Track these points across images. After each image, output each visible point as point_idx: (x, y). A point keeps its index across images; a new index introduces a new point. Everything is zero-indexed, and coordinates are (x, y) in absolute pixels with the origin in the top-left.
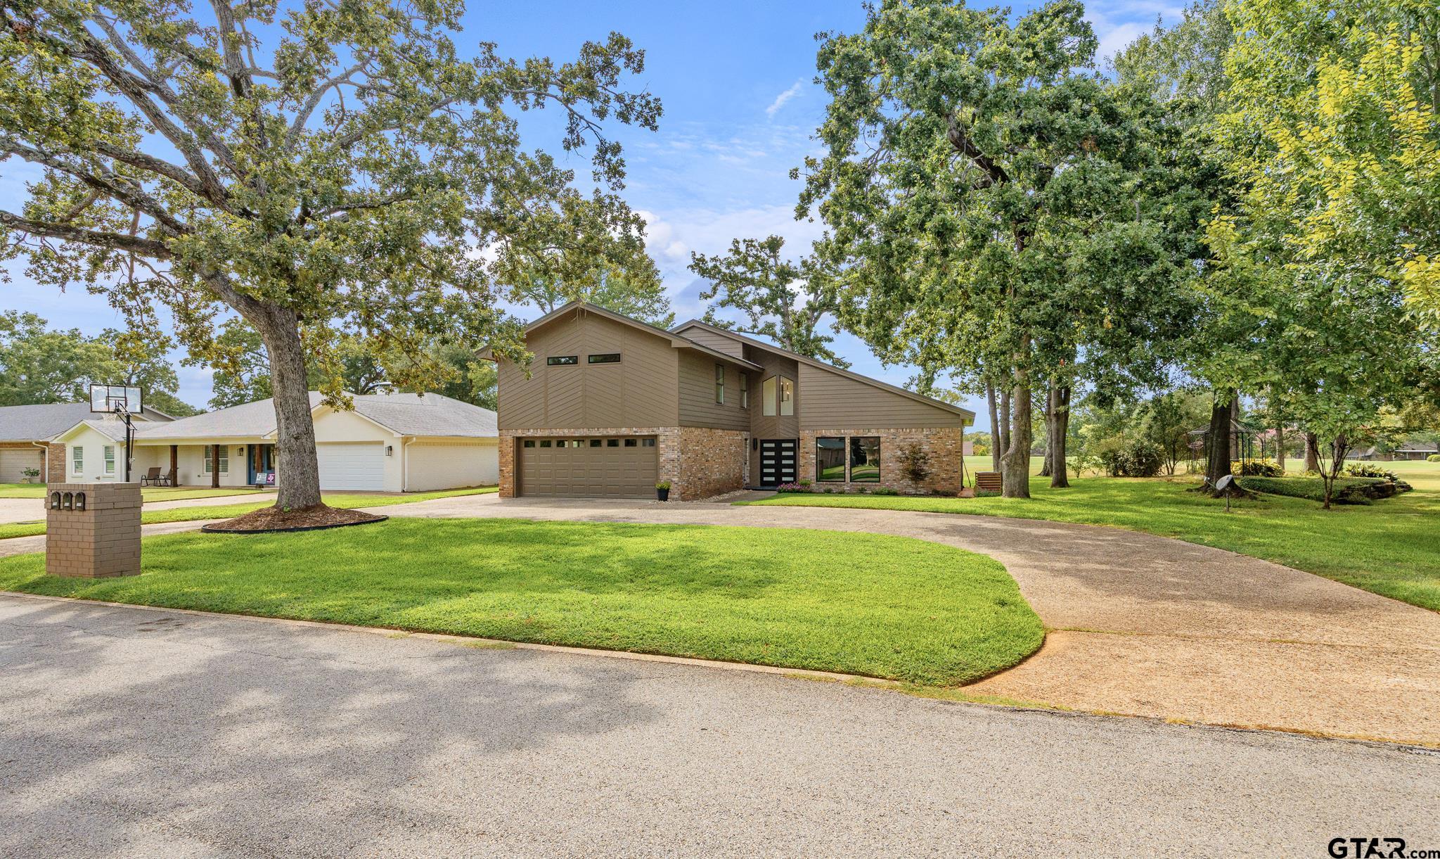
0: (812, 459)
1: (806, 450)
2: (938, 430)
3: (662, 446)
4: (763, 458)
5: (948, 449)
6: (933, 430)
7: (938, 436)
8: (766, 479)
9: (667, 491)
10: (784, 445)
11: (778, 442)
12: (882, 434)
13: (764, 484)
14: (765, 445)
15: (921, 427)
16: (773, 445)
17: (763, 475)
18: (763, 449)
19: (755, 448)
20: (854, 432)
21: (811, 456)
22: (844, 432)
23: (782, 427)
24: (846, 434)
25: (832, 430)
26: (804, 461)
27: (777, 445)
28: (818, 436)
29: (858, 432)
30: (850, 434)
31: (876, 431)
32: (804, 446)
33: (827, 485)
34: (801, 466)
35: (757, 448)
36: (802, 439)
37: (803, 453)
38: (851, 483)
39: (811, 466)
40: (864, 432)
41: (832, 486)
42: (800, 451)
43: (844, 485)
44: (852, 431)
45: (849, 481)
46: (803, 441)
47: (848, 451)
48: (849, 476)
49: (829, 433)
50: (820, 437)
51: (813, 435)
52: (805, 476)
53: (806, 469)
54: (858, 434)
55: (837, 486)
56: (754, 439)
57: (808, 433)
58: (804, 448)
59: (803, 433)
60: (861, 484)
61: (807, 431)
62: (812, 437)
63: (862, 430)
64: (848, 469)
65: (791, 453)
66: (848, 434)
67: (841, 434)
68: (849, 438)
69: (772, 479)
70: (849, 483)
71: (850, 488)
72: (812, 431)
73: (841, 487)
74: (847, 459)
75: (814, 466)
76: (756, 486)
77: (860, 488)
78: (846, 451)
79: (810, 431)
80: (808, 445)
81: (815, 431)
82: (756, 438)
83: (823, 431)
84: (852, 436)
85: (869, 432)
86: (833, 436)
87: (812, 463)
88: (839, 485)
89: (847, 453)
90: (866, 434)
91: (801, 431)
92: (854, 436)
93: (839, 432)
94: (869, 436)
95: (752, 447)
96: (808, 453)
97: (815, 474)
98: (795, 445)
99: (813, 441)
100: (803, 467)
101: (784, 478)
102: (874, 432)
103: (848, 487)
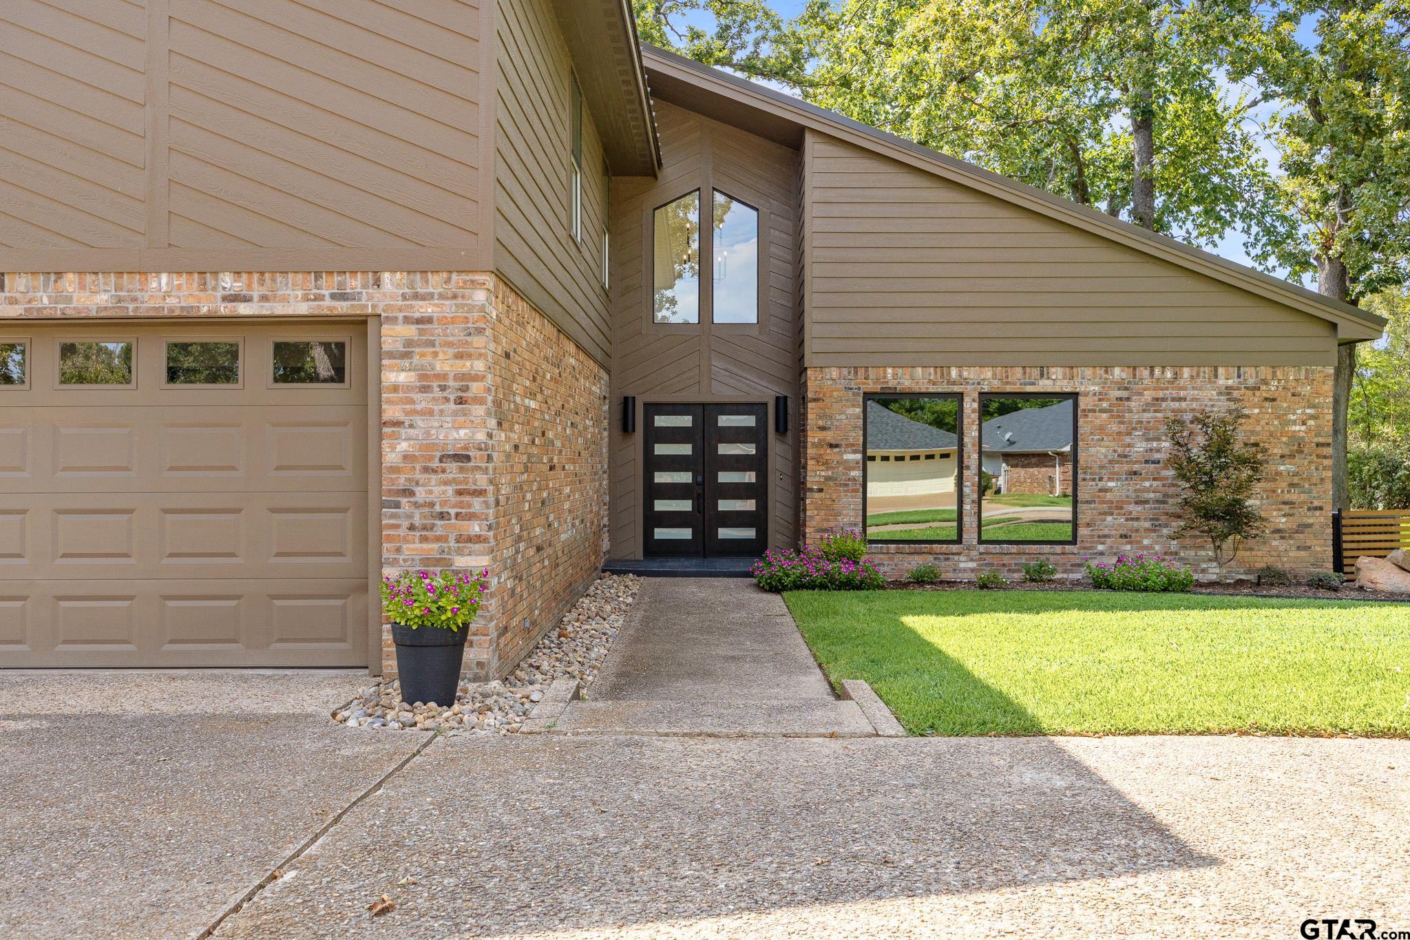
0: (849, 467)
1: (829, 436)
2: (1265, 372)
3: (396, 376)
4: (653, 463)
5: (1293, 437)
6: (1249, 371)
7: (1264, 392)
8: (661, 533)
9: (457, 639)
10: (724, 421)
11: (706, 412)
12: (1088, 383)
13: (655, 550)
14: (661, 421)
15: (1209, 361)
16: (686, 421)
17: (654, 520)
18: (654, 435)
19: (625, 424)
20: (994, 376)
21: (845, 457)
22: (960, 376)
23: (718, 364)
24: (968, 383)
25: (920, 369)
26: (823, 473)
27: (701, 420)
28: (871, 386)
29: (1007, 377)
30: (979, 384)
31: (1065, 374)
32: (821, 423)
33: (901, 555)
34: (811, 490)
35: (634, 431)
36: (815, 400)
37: (818, 445)
38: (982, 548)
39: (848, 491)
40: (1027, 375)
41: (916, 557)
42: (809, 439)
43: (959, 554)
44: (988, 373)
45: (975, 542)
46: (820, 404)
47: (974, 438)
48: (975, 524)
49: (907, 377)
50: (879, 390)
51: (853, 386)
52: (825, 525)
53: (829, 502)
54: (1007, 383)
55: (935, 559)
56: (626, 399)
57: (834, 377)
58: (823, 429)
59: (819, 378)
60: (1014, 549)
61: (834, 373)
62: (850, 393)
63: (1020, 370)
64: (973, 502)
65: (750, 449)
66: (973, 384)
67: (949, 383)
68: (976, 395)
69: (686, 533)
70: (974, 546)
71: (978, 565)
72: (850, 372)
73: (947, 559)
74: (968, 468)
75: (857, 491)
76: (631, 557)
77: (1013, 562)
78: (966, 440)
79: (845, 371)
80: (838, 417)
81: (861, 372)
82: (630, 394)
83: (890, 370)
84: (986, 390)
85: (1042, 375)
86: (923, 390)
87: (849, 480)
88: (942, 554)
89: (970, 446)
90: (1033, 384)
91: (809, 372)
92: (994, 390)
93: (942, 375)
94: (1042, 390)
95: (618, 424)
96: (837, 446)
97: (860, 519)
98: (762, 422)
99: (854, 406)
100: (817, 495)
101: (724, 533)
102: (1060, 377)
103: (972, 560)
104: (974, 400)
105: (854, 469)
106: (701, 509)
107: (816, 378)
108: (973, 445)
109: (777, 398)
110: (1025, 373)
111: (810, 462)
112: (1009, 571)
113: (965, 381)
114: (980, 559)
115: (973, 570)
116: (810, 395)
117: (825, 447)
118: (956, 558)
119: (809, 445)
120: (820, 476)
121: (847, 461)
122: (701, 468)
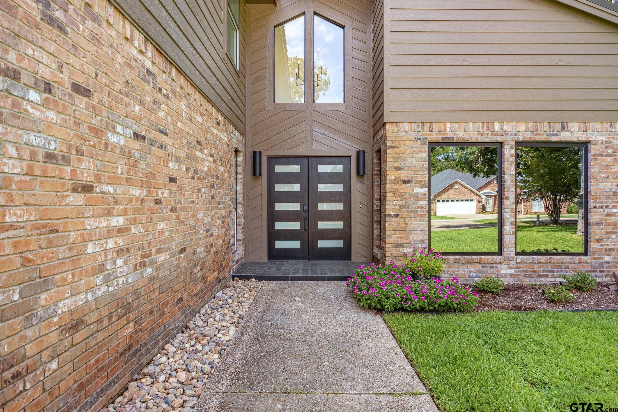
0: (418, 198)
1: (403, 174)
4: (274, 197)
8: (280, 244)
10: (322, 169)
11: (309, 163)
12: (597, 135)
13: (275, 255)
14: (279, 169)
16: (296, 169)
17: (275, 235)
18: (275, 179)
19: (256, 172)
20: (527, 129)
21: (415, 190)
22: (501, 129)
23: (318, 129)
24: (507, 134)
25: (471, 124)
26: (398, 203)
27: (306, 167)
28: (435, 137)
29: (537, 130)
30: (516, 135)
31: (580, 128)
32: (396, 165)
33: (457, 264)
34: (390, 215)
35: (260, 175)
36: (392, 147)
37: (395, 181)
38: (519, 258)
39: (417, 216)
40: (552, 129)
41: (469, 266)
42: (388, 177)
43: (501, 263)
44: (522, 127)
45: (513, 254)
46: (396, 150)
47: (512, 176)
48: (513, 241)
49: (462, 129)
50: (440, 140)
51: (420, 137)
52: (400, 242)
53: (403, 225)
54: (537, 134)
55: (483, 267)
56: (255, 153)
57: (407, 130)
58: (398, 169)
59: (395, 131)
60: (543, 259)
61: (407, 127)
62: (419, 142)
63: (546, 124)
64: (512, 224)
65: (339, 187)
66: (512, 135)
67: (493, 135)
68: (514, 143)
69: (296, 244)
70: (513, 258)
71: (515, 272)
72: (418, 126)
73: (492, 267)
74: (508, 198)
75: (423, 216)
76: (260, 261)
77: (541, 269)
78: (506, 177)
79: (415, 126)
80: (409, 160)
81: (427, 126)
82: (258, 149)
83: (448, 125)
84: (521, 140)
85: (563, 128)
86: (474, 140)
87: (418, 207)
88: (488, 263)
89: (509, 181)
90: (556, 135)
91: (388, 126)
92: (527, 140)
93: (488, 128)
94: (563, 140)
95: (250, 170)
96: (409, 182)
97: (426, 237)
98: (348, 169)
99: (421, 152)
100: (394, 219)
101: (322, 244)
102: (577, 130)
103: (511, 268)
104: (512, 148)
105: (422, 199)
106: (307, 228)
107: (393, 130)
108: (512, 181)
109: (359, 152)
110: (550, 127)
111: (388, 195)
112: (539, 276)
113: (505, 133)
114: (517, 267)
115: (511, 276)
116: (388, 143)
117: (400, 182)
118: (499, 266)
119: (388, 181)
120: (396, 205)
121: (416, 193)
122: (306, 201)
